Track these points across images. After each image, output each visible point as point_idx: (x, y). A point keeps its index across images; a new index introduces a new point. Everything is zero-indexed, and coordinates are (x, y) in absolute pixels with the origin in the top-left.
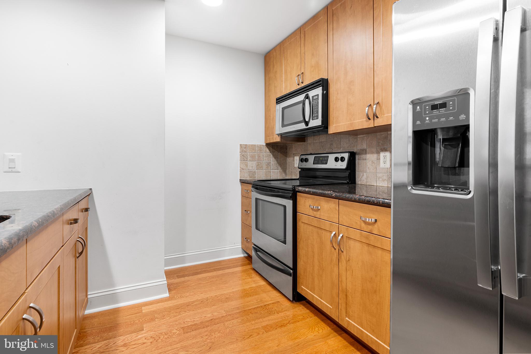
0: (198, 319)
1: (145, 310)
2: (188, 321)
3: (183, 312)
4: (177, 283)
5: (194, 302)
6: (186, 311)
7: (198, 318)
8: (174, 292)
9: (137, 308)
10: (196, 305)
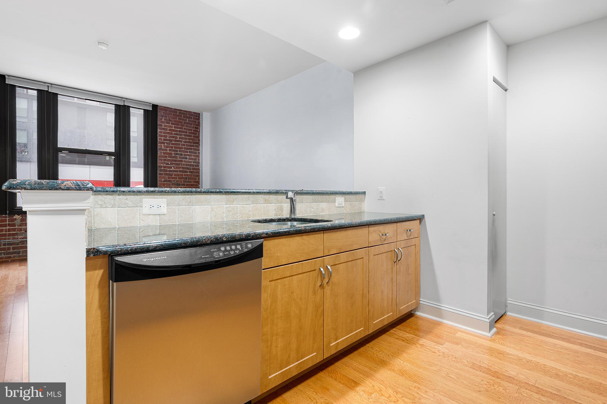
0: (496, 368)
1: (459, 335)
2: (484, 363)
3: (489, 355)
4: (512, 332)
5: (511, 355)
6: (492, 356)
7: (498, 367)
8: (501, 337)
9: (455, 330)
10: (510, 358)
